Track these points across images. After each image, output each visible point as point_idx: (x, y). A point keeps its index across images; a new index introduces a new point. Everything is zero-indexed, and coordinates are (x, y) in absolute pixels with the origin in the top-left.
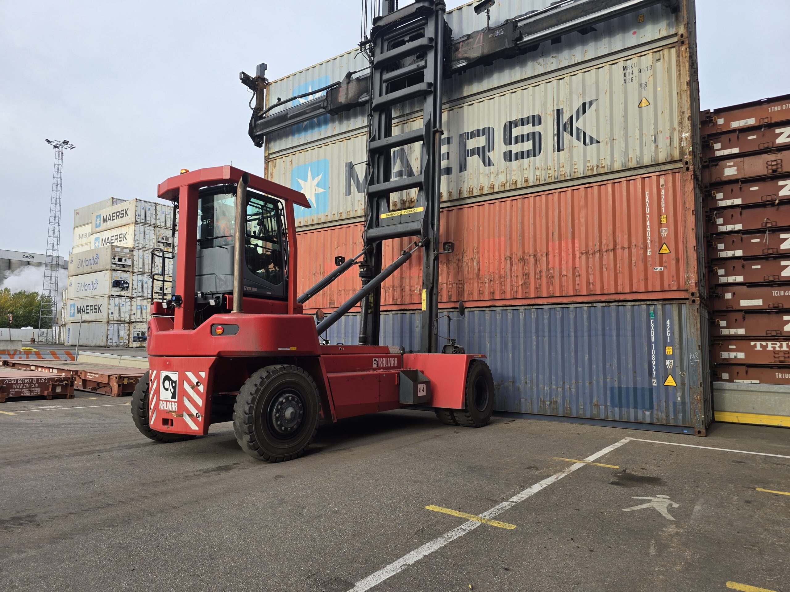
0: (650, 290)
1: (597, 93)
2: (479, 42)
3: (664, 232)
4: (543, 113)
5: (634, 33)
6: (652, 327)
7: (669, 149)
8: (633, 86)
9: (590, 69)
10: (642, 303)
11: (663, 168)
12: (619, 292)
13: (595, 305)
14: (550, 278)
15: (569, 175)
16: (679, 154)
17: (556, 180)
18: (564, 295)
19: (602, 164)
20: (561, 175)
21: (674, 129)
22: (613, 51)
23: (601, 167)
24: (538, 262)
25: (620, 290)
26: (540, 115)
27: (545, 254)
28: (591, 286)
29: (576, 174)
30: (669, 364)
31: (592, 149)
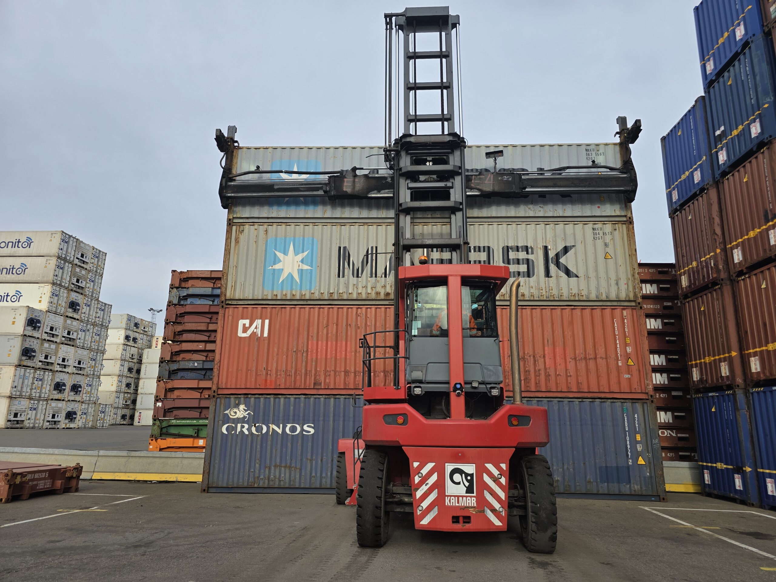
0: (622, 391)
1: (575, 242)
2: (490, 180)
3: (629, 350)
4: (535, 246)
5: (599, 207)
6: (626, 419)
7: (627, 291)
8: (599, 243)
9: (569, 223)
10: (618, 400)
11: (623, 304)
12: (600, 391)
13: (584, 400)
14: (547, 376)
15: (557, 297)
16: (634, 296)
17: (548, 299)
18: (559, 391)
19: (581, 293)
20: (551, 296)
21: (629, 279)
22: (584, 215)
23: (581, 296)
24: (537, 362)
25: (602, 390)
26: (533, 246)
27: (542, 356)
28: (580, 384)
29: (562, 297)
30: (639, 448)
31: (573, 280)
